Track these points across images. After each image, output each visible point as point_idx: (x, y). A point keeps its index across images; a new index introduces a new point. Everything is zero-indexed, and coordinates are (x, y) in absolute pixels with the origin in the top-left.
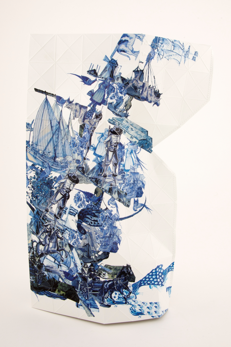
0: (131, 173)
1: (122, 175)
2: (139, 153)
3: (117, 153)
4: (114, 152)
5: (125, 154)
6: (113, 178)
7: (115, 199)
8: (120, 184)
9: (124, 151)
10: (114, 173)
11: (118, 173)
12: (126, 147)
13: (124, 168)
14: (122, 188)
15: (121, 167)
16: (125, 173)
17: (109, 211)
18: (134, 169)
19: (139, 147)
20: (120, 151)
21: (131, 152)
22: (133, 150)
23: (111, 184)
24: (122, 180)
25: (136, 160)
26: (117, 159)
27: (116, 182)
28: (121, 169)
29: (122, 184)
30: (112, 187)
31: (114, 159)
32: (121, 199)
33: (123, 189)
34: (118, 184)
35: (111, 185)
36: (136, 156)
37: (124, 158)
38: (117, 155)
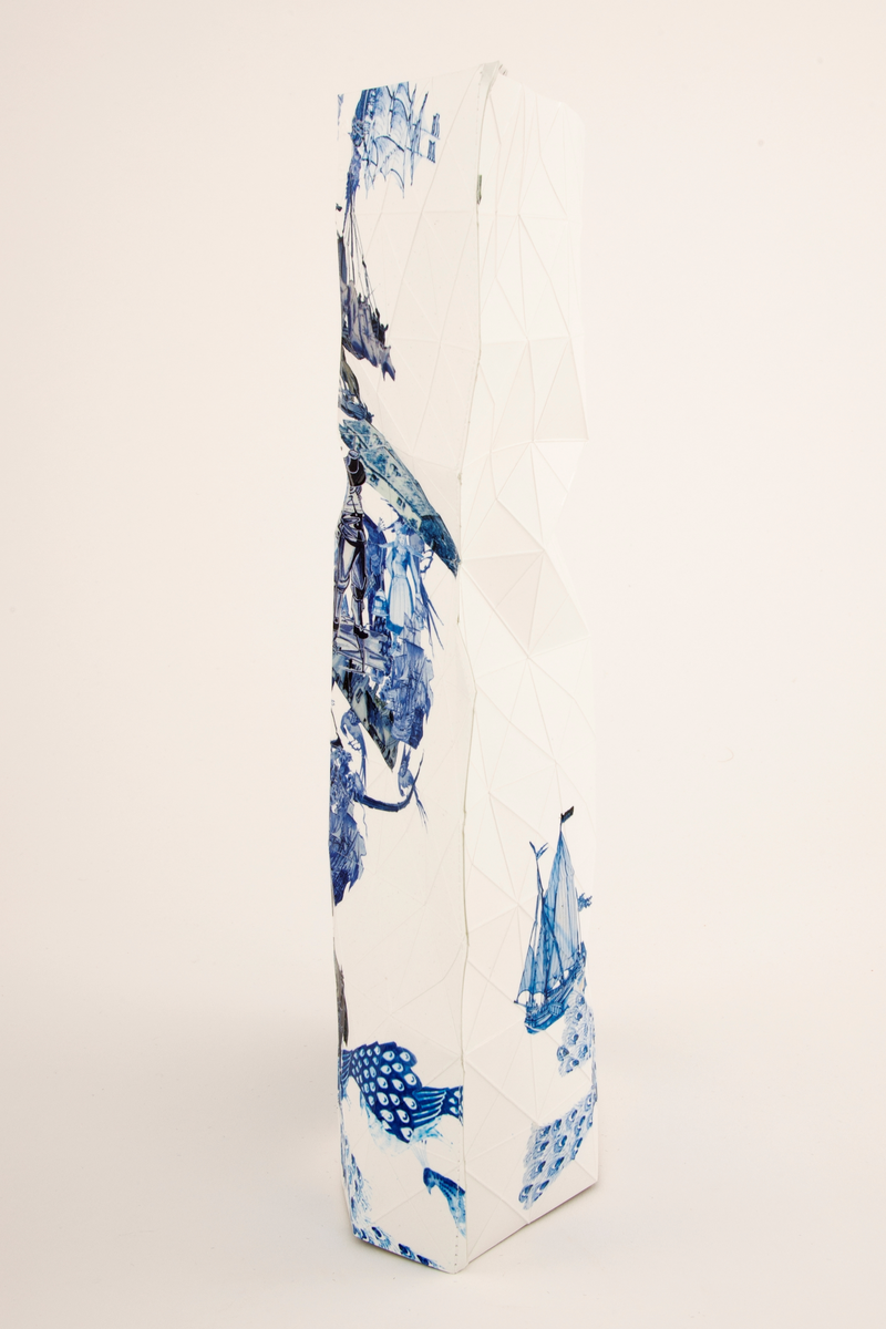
0: (406, 641)
1: (380, 638)
2: (426, 568)
3: (367, 552)
4: (359, 547)
5: (388, 564)
6: (356, 642)
7: (358, 720)
8: (375, 670)
9: (385, 550)
10: (357, 623)
11: (368, 628)
12: (390, 536)
13: (388, 617)
14: (379, 690)
15: (377, 612)
16: (389, 636)
17: (344, 753)
18: (413, 630)
19: (427, 547)
20: (374, 548)
21: (404, 558)
22: (412, 553)
23: (351, 661)
24: (382, 659)
25: (419, 596)
26: (364, 576)
27: (366, 662)
28: (377, 618)
29: (382, 674)
30: (351, 674)
31: (355, 571)
32: (378, 731)
33: (385, 693)
34: (368, 670)
35: (351, 666)
36: (418, 581)
37: (387, 577)
38: (367, 562)
